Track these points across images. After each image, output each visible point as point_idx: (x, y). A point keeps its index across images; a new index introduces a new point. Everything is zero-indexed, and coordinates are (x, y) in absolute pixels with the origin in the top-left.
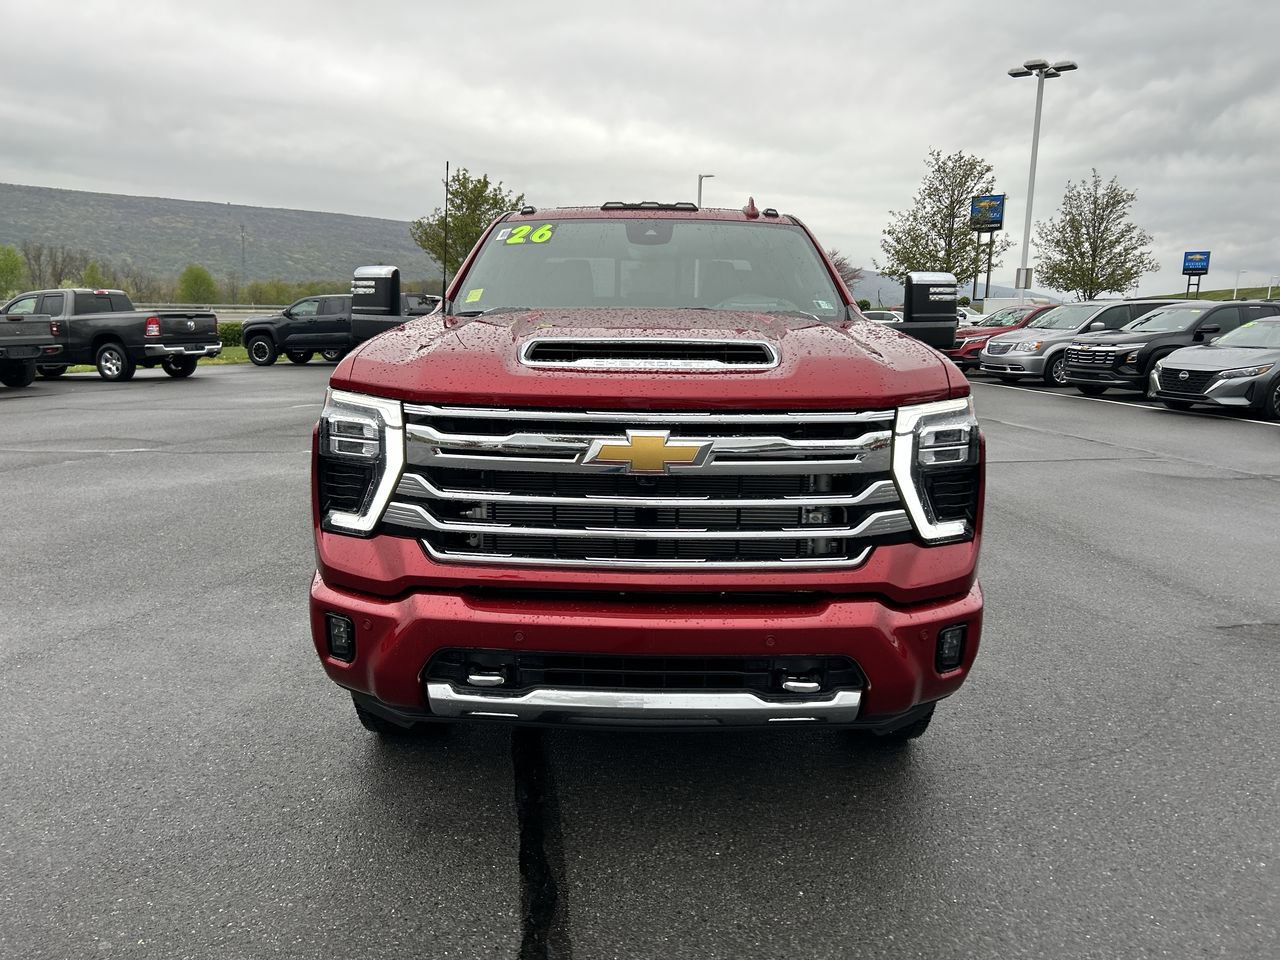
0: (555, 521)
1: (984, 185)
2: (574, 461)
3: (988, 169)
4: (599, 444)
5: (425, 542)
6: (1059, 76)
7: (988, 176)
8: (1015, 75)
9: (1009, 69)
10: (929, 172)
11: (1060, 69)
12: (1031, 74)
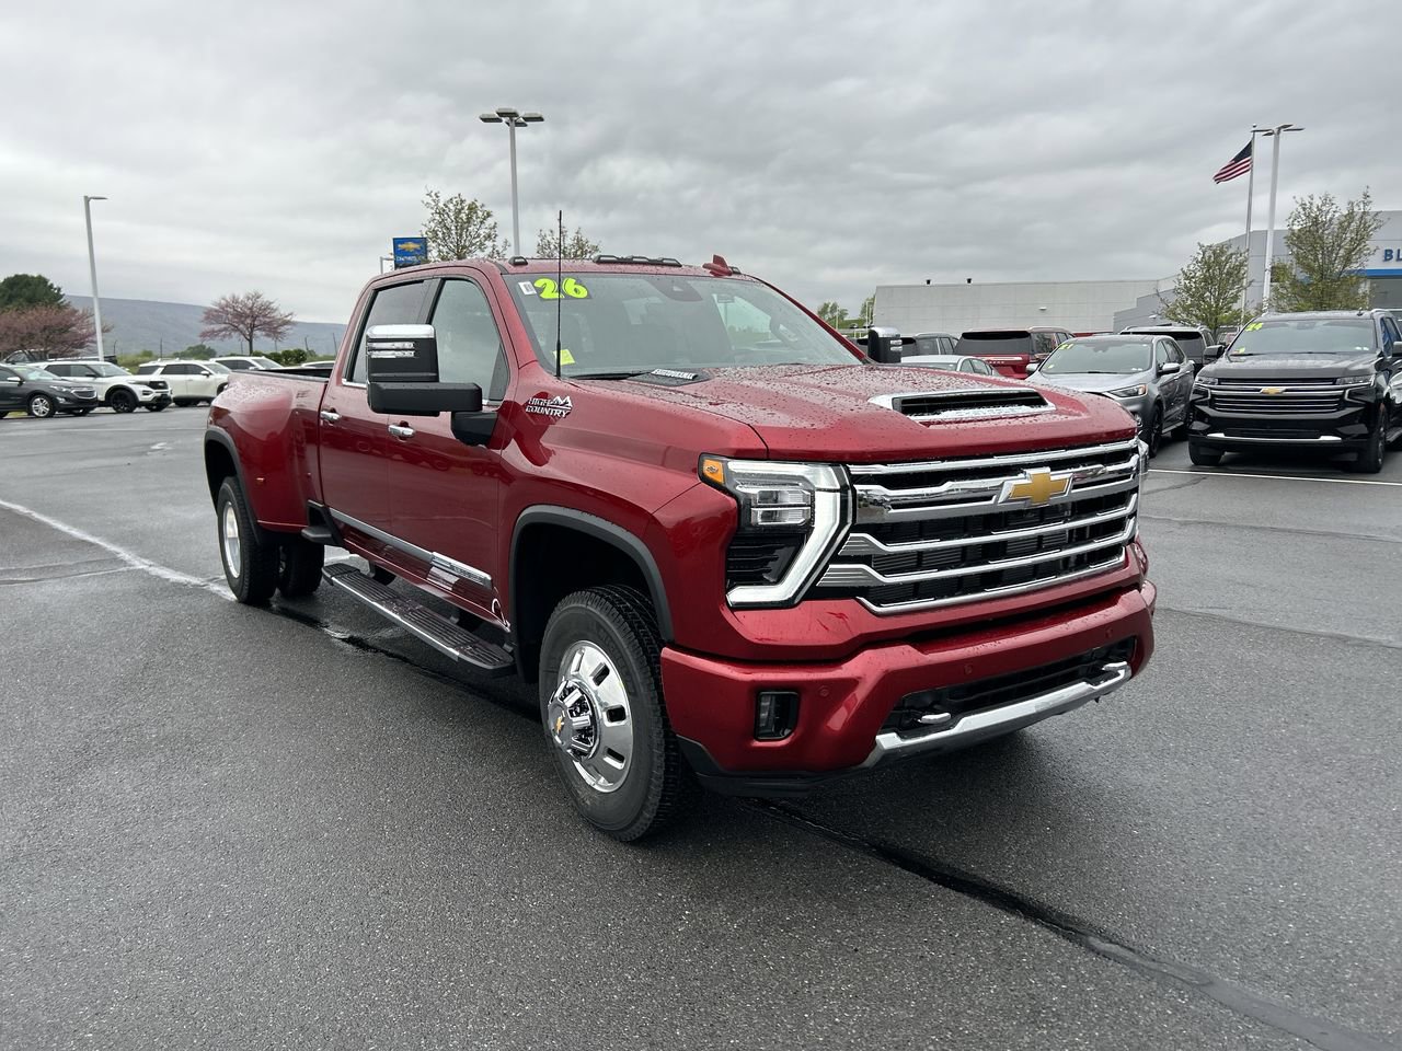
0: (963, 561)
1: (487, 231)
2: (992, 502)
3: (489, 215)
4: (1009, 484)
5: (862, 599)
6: (526, 125)
7: (490, 222)
8: (485, 120)
9: (480, 114)
10: (428, 213)
11: (527, 119)
12: (501, 121)
